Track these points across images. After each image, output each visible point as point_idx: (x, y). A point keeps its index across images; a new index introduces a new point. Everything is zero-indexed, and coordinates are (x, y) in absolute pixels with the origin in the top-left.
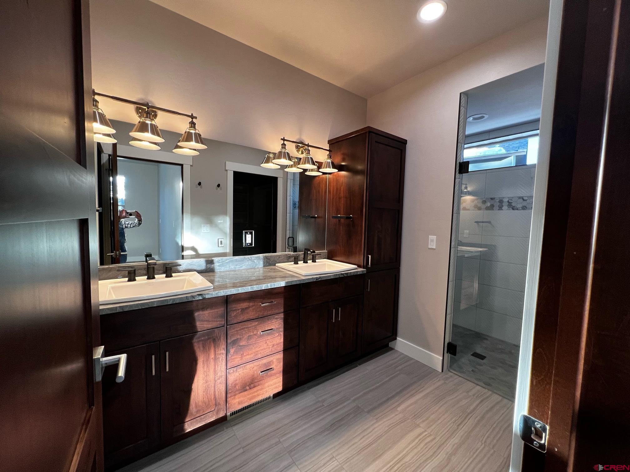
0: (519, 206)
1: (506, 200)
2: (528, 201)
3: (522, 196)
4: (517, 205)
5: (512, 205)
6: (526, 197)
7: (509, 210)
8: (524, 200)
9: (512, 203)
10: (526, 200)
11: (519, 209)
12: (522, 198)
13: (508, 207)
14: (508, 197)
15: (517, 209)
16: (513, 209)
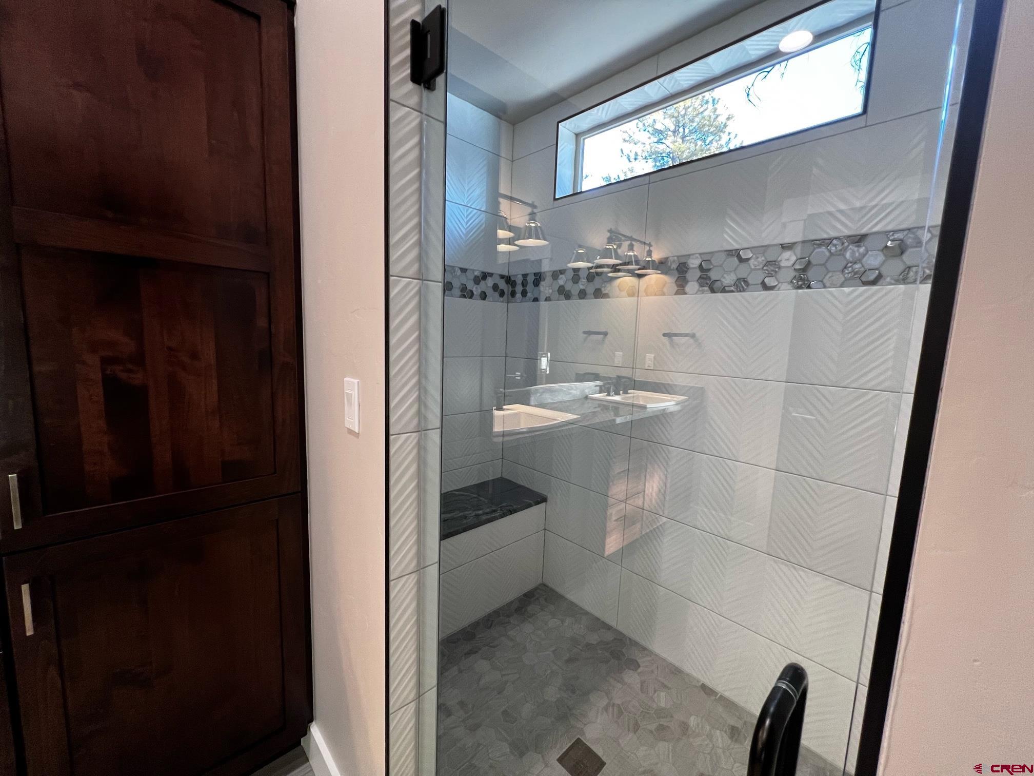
0: (729, 279)
1: (694, 263)
2: (751, 262)
3: (736, 246)
4: (724, 278)
5: (709, 278)
6: (749, 251)
7: (703, 292)
8: (741, 260)
9: (709, 270)
10: (748, 260)
11: (727, 289)
12: (735, 253)
13: (701, 285)
14: (700, 254)
15: (724, 291)
16: (713, 291)
